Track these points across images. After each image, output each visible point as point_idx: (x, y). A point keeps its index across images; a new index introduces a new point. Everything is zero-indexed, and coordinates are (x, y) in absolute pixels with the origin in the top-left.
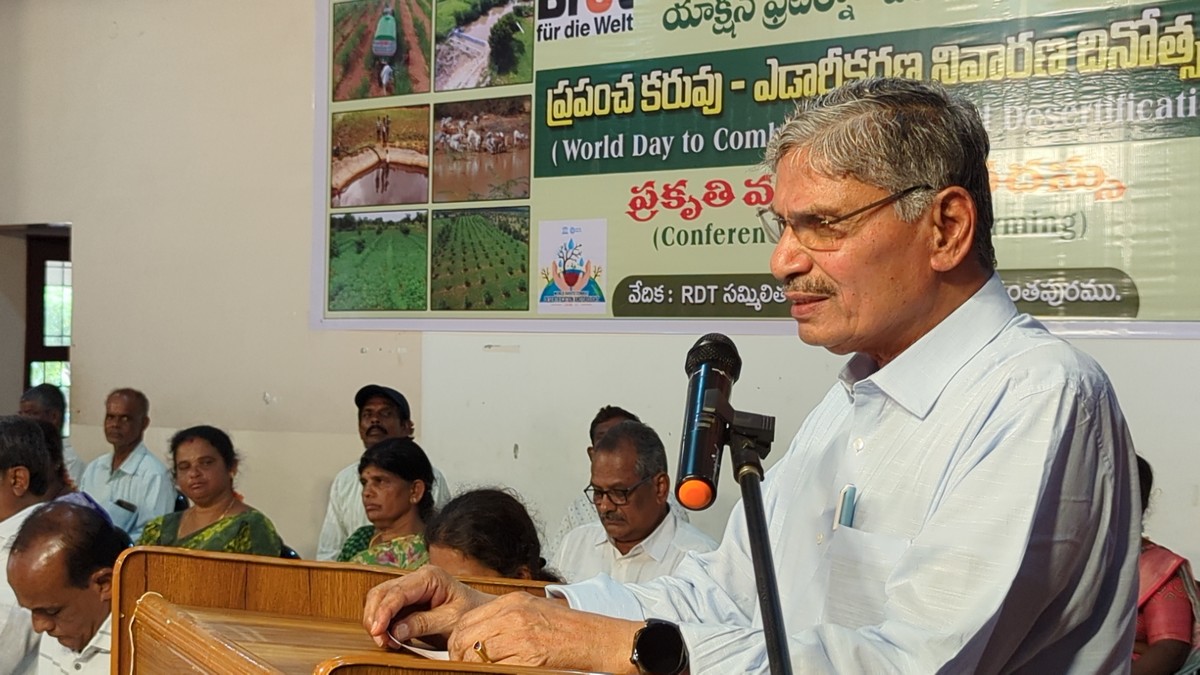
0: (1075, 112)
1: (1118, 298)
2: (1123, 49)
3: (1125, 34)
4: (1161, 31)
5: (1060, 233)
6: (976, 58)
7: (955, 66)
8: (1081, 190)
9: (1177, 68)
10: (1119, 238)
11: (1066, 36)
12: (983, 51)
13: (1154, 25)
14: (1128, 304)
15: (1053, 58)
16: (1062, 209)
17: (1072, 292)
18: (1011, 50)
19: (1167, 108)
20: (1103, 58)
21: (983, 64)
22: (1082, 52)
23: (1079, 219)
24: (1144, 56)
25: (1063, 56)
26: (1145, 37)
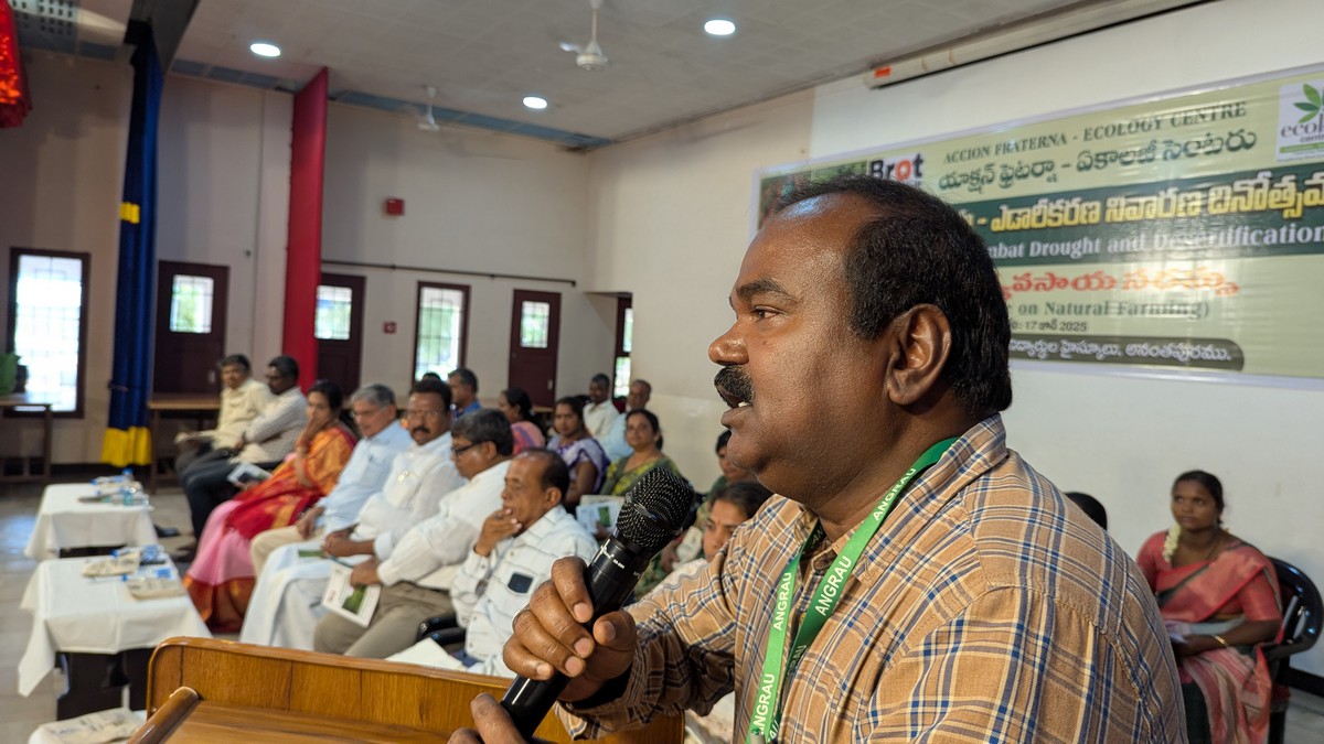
0: (1204, 238)
1: (1229, 358)
2: (1242, 199)
3: (1244, 189)
4: (1271, 187)
5: (1188, 315)
6: (1137, 204)
7: (1122, 210)
8: (1207, 288)
9: (1281, 210)
10: (1231, 320)
11: (1202, 190)
12: (1142, 200)
13: (1266, 183)
14: (1236, 362)
15: (1191, 204)
16: (1192, 299)
17: (1196, 353)
18: (1161, 200)
19: (1272, 237)
20: (1227, 204)
21: (1142, 208)
22: (1212, 200)
23: (1204, 308)
24: (1257, 202)
25: (1198, 203)
26: (1259, 191)
